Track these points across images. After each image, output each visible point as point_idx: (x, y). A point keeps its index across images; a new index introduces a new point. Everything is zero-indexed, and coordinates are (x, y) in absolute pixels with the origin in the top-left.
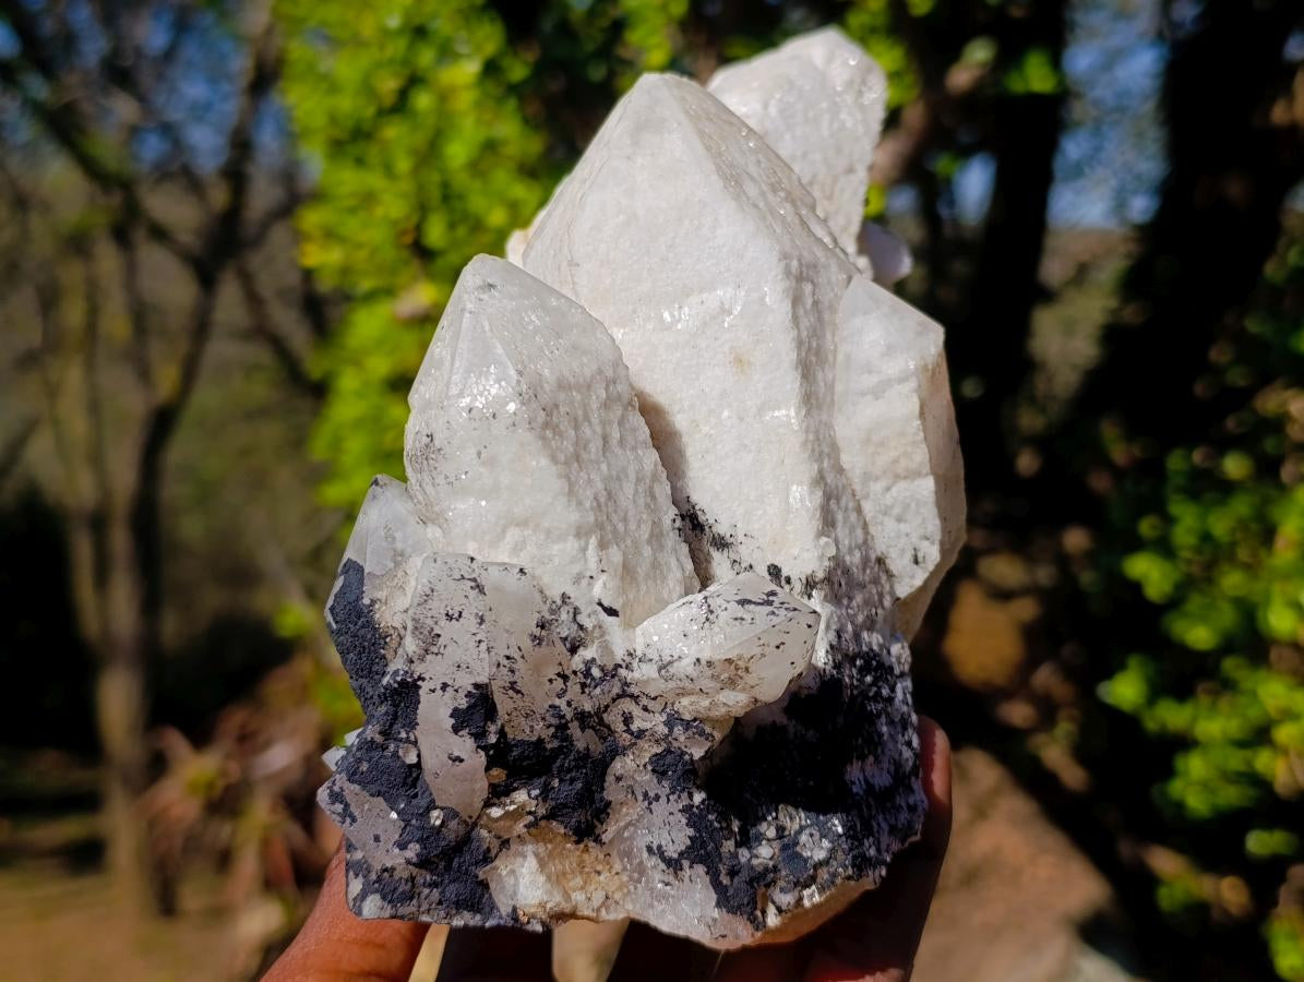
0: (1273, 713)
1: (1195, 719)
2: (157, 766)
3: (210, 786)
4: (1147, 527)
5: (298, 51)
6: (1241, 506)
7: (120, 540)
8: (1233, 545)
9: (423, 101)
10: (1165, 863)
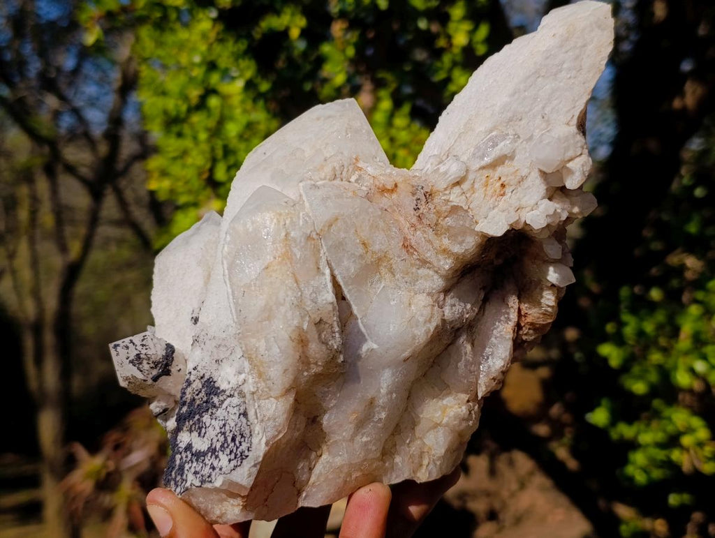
0: (682, 429)
1: (638, 433)
2: (70, 463)
3: (98, 472)
4: (610, 328)
5: (145, 72)
6: (660, 316)
7: (49, 338)
8: (657, 337)
9: (213, 102)
10: (623, 511)
